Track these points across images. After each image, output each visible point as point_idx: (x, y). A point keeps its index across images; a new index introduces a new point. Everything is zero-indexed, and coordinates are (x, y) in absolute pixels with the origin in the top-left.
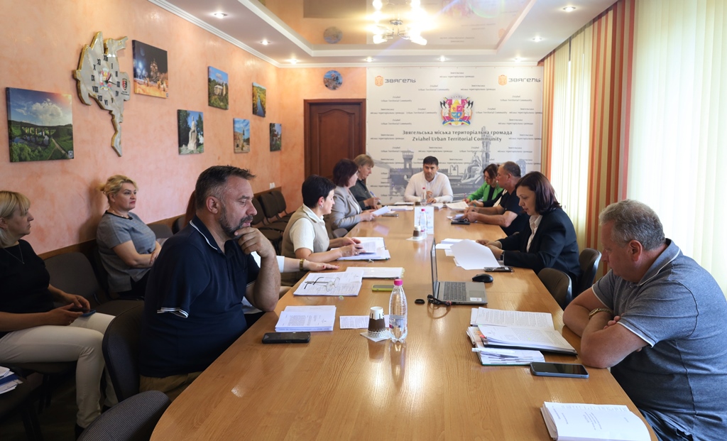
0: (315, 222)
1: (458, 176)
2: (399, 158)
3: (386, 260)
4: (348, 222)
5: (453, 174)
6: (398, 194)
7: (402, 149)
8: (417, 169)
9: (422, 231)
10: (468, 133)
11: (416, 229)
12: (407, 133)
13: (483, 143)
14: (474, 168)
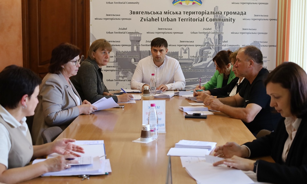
0: (12, 126)
1: (189, 59)
2: (126, 39)
3: (106, 174)
4: (64, 116)
5: (184, 58)
6: (125, 78)
7: (128, 31)
8: (146, 51)
9: (152, 131)
10: (200, 13)
11: (144, 128)
12: (134, 13)
13: (216, 24)
14: (206, 50)
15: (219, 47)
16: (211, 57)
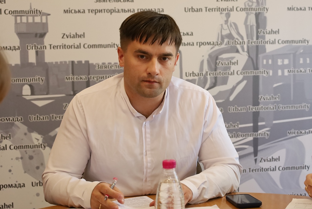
6: (6, 142)
14: (224, 56)
15: (257, 47)
16: (239, 73)
